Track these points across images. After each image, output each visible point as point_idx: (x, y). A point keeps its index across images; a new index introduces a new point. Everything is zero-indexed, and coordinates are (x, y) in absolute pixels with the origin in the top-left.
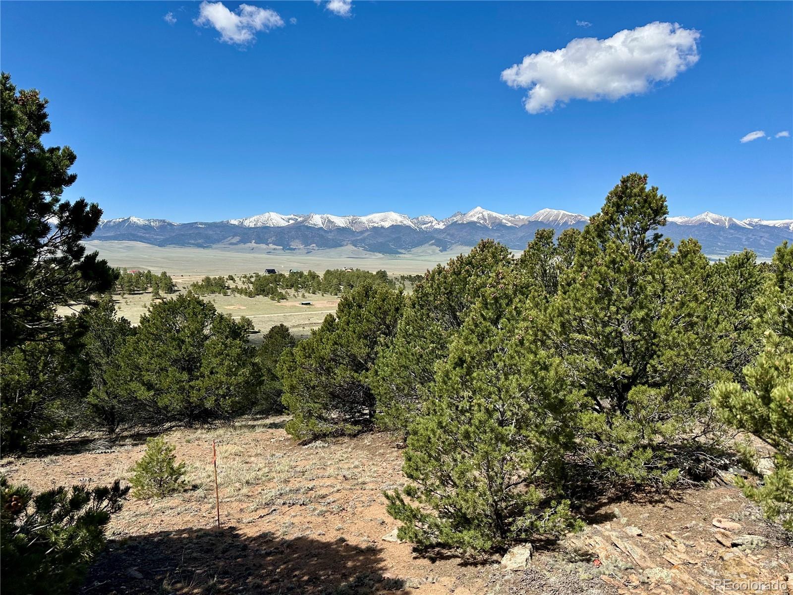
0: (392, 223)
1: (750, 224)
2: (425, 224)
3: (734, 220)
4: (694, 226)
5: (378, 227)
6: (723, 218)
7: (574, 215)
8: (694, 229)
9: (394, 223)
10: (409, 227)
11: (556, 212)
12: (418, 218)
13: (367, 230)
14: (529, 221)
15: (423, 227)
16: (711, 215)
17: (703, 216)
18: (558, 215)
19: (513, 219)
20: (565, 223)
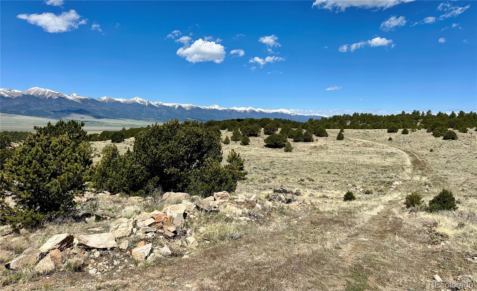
1: (157, 105)
3: (150, 102)
4: (129, 104)
6: (145, 101)
8: (130, 106)
11: (43, 90)
14: (23, 94)
16: (138, 98)
17: (135, 99)
18: (45, 92)
19: (10, 92)
20: (51, 98)
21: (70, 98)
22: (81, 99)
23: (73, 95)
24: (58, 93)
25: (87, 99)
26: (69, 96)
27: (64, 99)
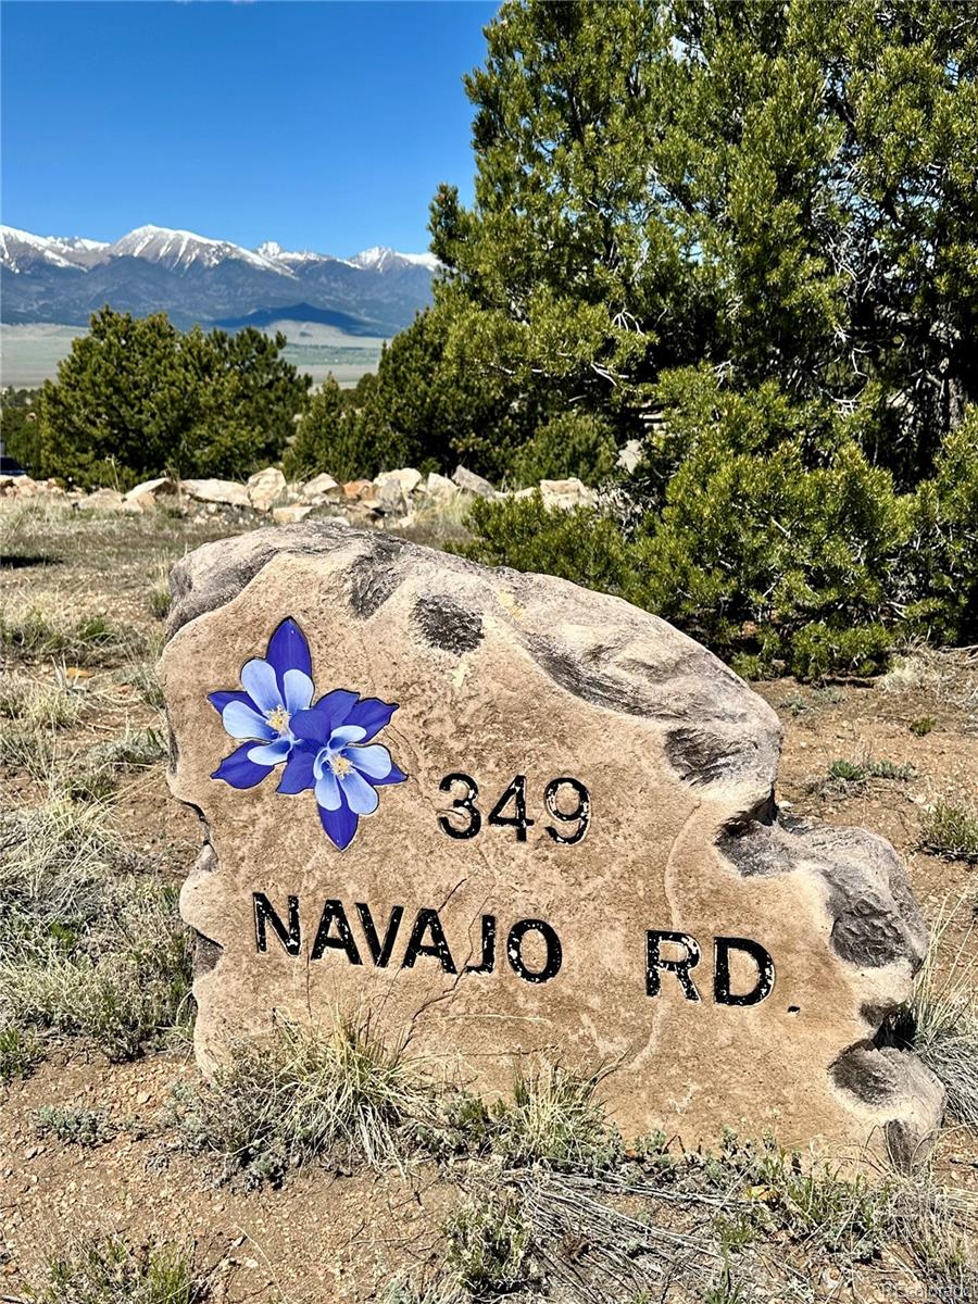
7: (214, 243)
11: (171, 234)
14: (111, 256)
18: (176, 243)
19: (71, 249)
20: (197, 262)
21: (257, 260)
22: (294, 265)
23: (266, 251)
24: (219, 243)
25: (315, 262)
26: (256, 252)
27: (241, 264)
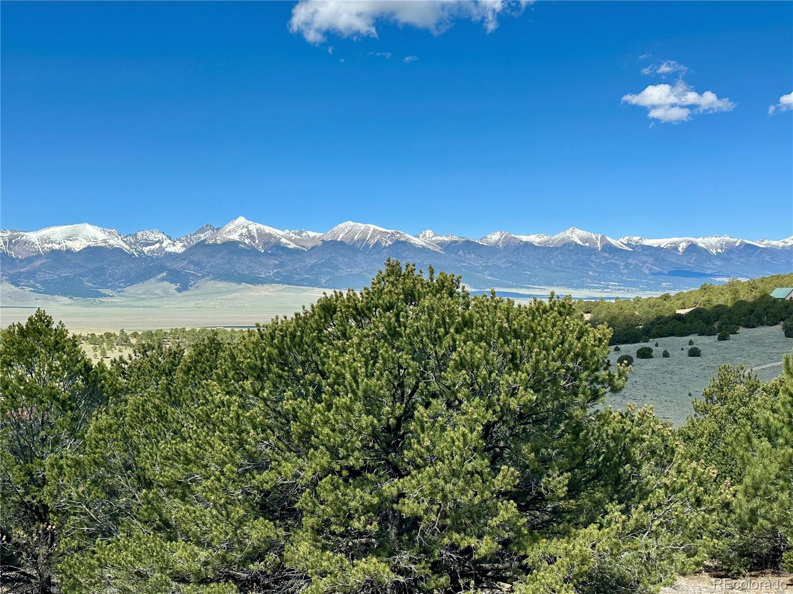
0: (88, 244)
1: (628, 245)
2: (149, 245)
3: (608, 238)
4: (555, 249)
5: (60, 251)
6: (594, 236)
7: (389, 231)
8: (556, 254)
9: (92, 244)
10: (120, 250)
11: (362, 226)
12: (136, 235)
13: (39, 256)
14: (323, 241)
15: (146, 249)
16: (578, 231)
17: (568, 233)
18: (365, 232)
20: (378, 244)
21: (418, 242)
22: (442, 244)
23: (425, 235)
24: (393, 231)
25: (456, 242)
26: (418, 237)
27: (406, 244)
